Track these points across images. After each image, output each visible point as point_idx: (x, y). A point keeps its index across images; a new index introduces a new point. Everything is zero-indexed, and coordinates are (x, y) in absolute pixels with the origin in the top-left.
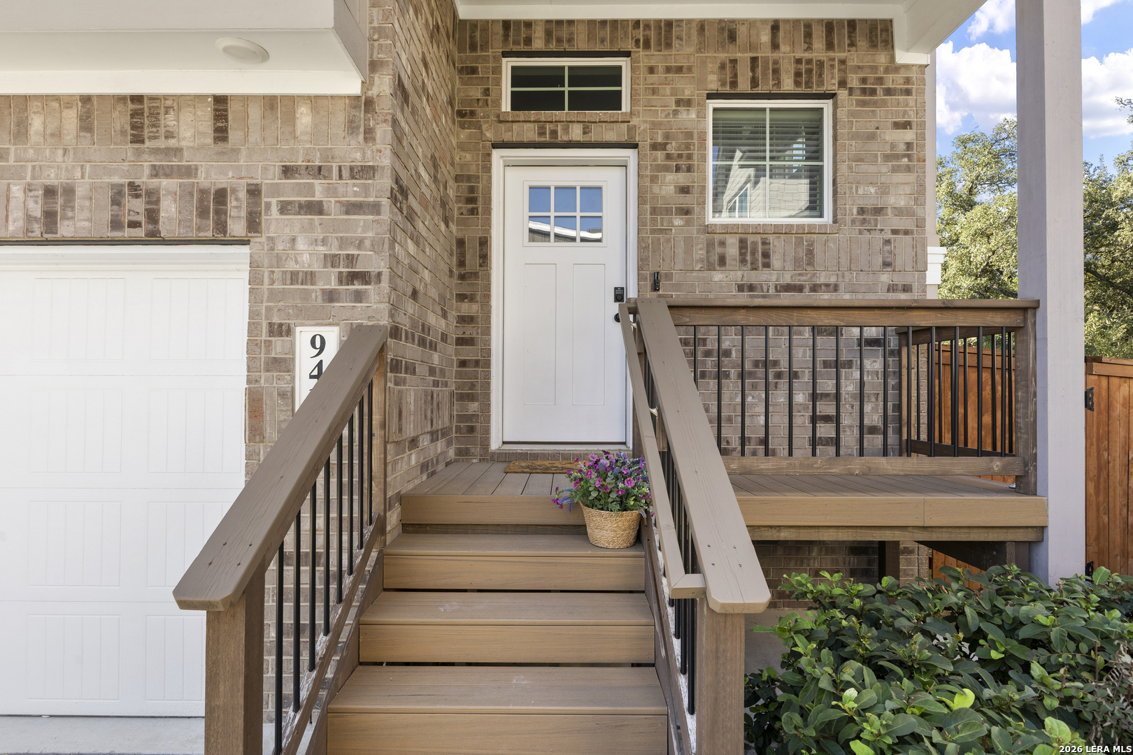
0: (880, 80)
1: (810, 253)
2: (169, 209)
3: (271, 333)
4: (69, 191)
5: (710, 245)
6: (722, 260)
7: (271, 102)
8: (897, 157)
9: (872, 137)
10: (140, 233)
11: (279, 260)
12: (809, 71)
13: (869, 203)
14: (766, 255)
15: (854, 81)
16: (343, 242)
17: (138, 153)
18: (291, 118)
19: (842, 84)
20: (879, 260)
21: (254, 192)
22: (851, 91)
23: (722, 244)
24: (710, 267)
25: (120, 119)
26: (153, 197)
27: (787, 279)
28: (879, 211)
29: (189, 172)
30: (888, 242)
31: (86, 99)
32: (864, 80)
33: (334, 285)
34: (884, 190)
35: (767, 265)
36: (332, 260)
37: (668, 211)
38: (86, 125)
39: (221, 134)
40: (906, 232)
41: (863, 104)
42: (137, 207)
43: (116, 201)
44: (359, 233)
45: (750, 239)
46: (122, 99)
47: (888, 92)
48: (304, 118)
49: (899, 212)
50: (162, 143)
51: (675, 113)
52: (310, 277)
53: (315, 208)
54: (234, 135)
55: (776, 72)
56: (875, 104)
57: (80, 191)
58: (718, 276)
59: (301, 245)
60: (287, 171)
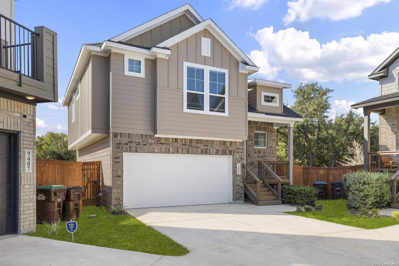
0: (272, 130)
1: (265, 152)
2: (227, 152)
3: (235, 164)
4: (219, 150)
5: (255, 151)
6: (256, 153)
7: (235, 142)
8: (274, 140)
9: (271, 137)
10: (225, 154)
11: (236, 157)
12: (265, 129)
13: (271, 146)
14: (260, 152)
15: (269, 130)
16: (241, 156)
17: (224, 146)
18: (236, 144)
19: (268, 130)
20: (272, 153)
21: (234, 151)
22: (269, 131)
23: (256, 150)
24: (255, 154)
25: (222, 143)
26: (226, 151)
27: (262, 155)
28: (272, 147)
29: (228, 148)
30: (273, 151)
31: (220, 141)
32: (270, 130)
33: (240, 160)
34: (272, 144)
35: (260, 153)
36: (240, 157)
37: (250, 146)
38: (220, 143)
39: (231, 145)
40: (274, 150)
41: (270, 133)
42: (224, 152)
43: (223, 151)
44: (242, 155)
45: (259, 150)
46: (223, 141)
47: (273, 132)
48: (238, 144)
49: (274, 147)
50: (226, 146)
51: (251, 133)
52: (238, 159)
53: (238, 152)
54: (232, 145)
55: (262, 128)
56: (271, 133)
57: (220, 150)
58: (255, 155)
59: (237, 156)
60: (236, 149)
